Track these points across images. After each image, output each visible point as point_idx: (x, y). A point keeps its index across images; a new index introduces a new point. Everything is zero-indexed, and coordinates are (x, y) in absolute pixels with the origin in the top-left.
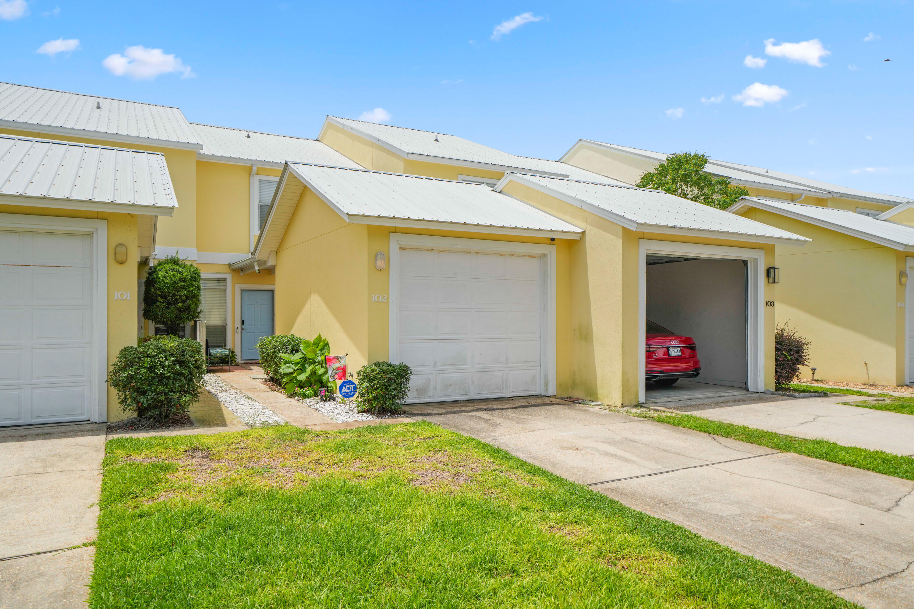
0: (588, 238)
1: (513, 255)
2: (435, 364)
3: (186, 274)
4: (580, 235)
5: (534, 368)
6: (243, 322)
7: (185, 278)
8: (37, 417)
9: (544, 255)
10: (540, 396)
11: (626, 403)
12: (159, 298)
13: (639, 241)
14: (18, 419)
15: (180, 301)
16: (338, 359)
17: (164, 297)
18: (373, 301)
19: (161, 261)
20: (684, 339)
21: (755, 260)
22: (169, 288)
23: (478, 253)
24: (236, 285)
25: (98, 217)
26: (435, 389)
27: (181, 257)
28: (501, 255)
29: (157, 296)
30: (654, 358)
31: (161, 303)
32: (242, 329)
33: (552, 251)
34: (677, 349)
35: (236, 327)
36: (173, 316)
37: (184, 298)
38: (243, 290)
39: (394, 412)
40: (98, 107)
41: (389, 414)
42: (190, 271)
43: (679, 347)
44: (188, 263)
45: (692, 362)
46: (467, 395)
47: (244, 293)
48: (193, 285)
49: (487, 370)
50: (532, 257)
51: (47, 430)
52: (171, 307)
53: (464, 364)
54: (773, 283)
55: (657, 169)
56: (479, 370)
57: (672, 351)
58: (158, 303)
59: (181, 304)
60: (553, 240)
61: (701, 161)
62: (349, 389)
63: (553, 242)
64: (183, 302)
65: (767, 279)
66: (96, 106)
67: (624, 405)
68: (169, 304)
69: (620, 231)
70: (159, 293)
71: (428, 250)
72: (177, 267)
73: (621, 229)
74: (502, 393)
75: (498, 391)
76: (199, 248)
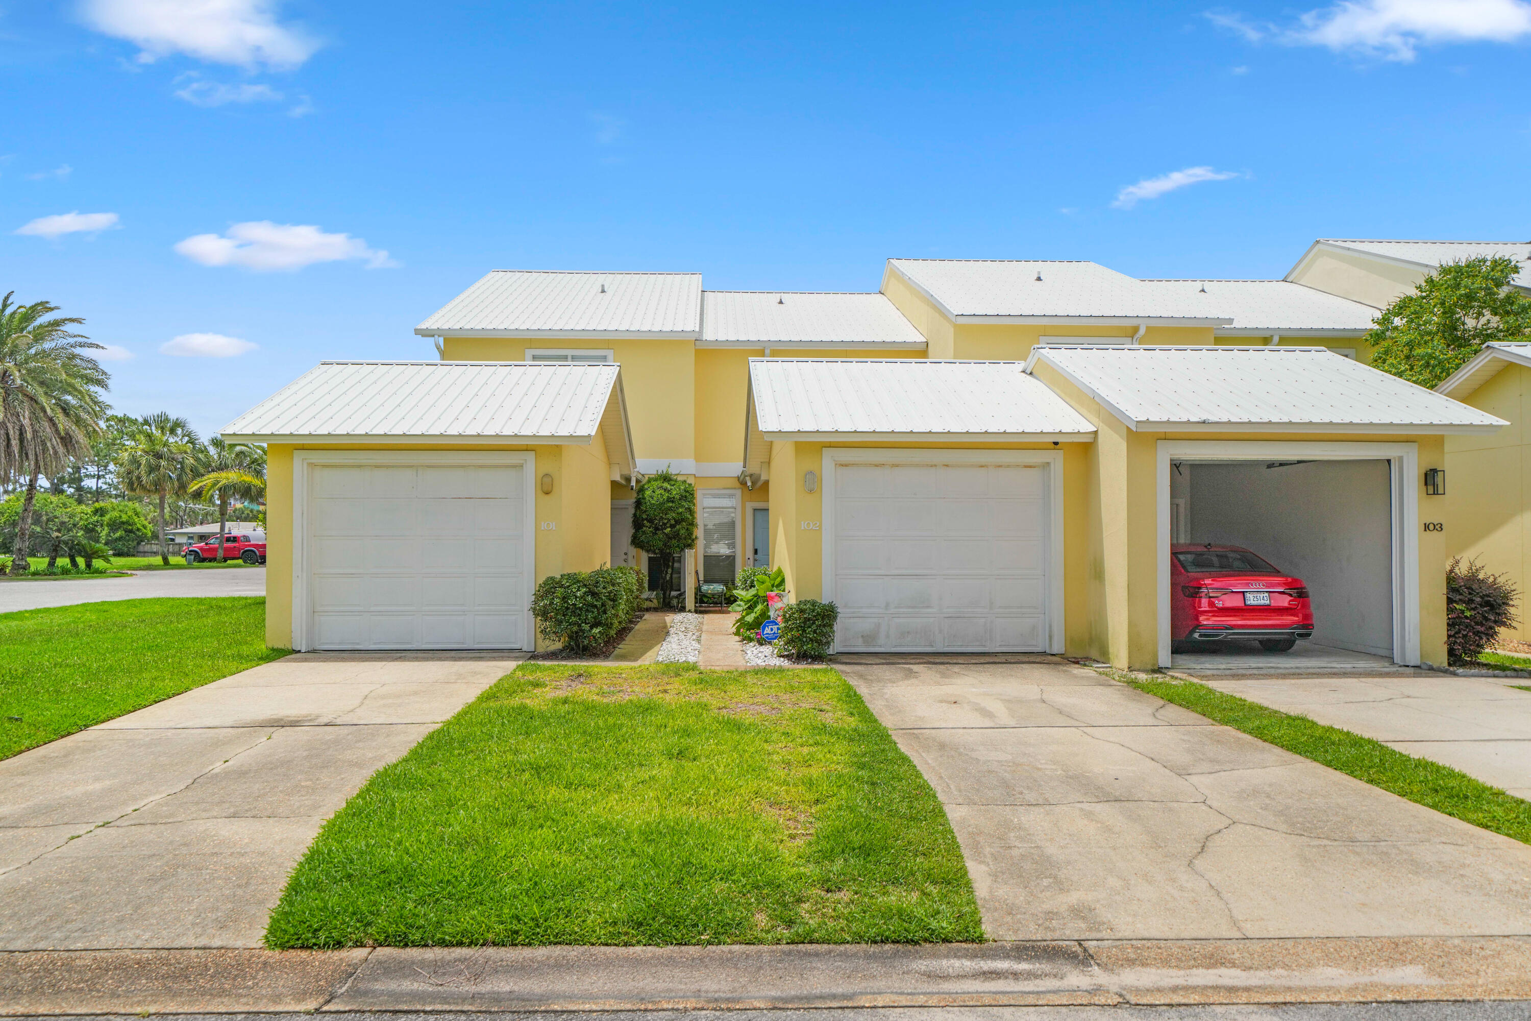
0: (1101, 439)
1: (1000, 466)
2: (887, 606)
3: (674, 493)
4: (1093, 436)
5: (1036, 615)
6: (756, 552)
7: (674, 498)
8: (478, 643)
9: (1048, 463)
10: (1044, 653)
11: (1137, 666)
12: (645, 522)
13: (1156, 443)
14: (463, 643)
15: (668, 525)
16: (780, 597)
17: (651, 521)
18: (803, 528)
19: (651, 476)
20: (1290, 580)
21: (1401, 459)
22: (655, 510)
23: (947, 466)
24: (747, 503)
25: (527, 449)
26: (888, 636)
27: (673, 471)
28: (982, 466)
29: (643, 520)
30: (1217, 607)
31: (648, 529)
32: (755, 560)
33: (1057, 460)
34: (1262, 595)
35: (747, 558)
36: (661, 544)
37: (673, 522)
38: (755, 510)
39: (818, 658)
40: (603, 291)
41: (810, 660)
42: (680, 489)
43: (1267, 592)
44: (680, 478)
45: (1300, 615)
46: (932, 646)
47: (758, 513)
48: (683, 506)
49: (962, 615)
50: (1030, 467)
51: (482, 655)
52: (659, 532)
53: (928, 607)
54: (1434, 494)
55: (1419, 288)
56: (950, 615)
57: (1252, 598)
58: (645, 528)
59: (669, 529)
60: (1056, 443)
61: (1505, 268)
62: (772, 630)
63: (1057, 447)
64: (672, 526)
65: (1424, 488)
66: (600, 291)
67: (1132, 669)
68: (657, 529)
69: (1124, 432)
70: (644, 516)
71: (877, 466)
72: (666, 485)
73: (1125, 430)
74: (984, 646)
75: (978, 643)
76: (698, 458)
